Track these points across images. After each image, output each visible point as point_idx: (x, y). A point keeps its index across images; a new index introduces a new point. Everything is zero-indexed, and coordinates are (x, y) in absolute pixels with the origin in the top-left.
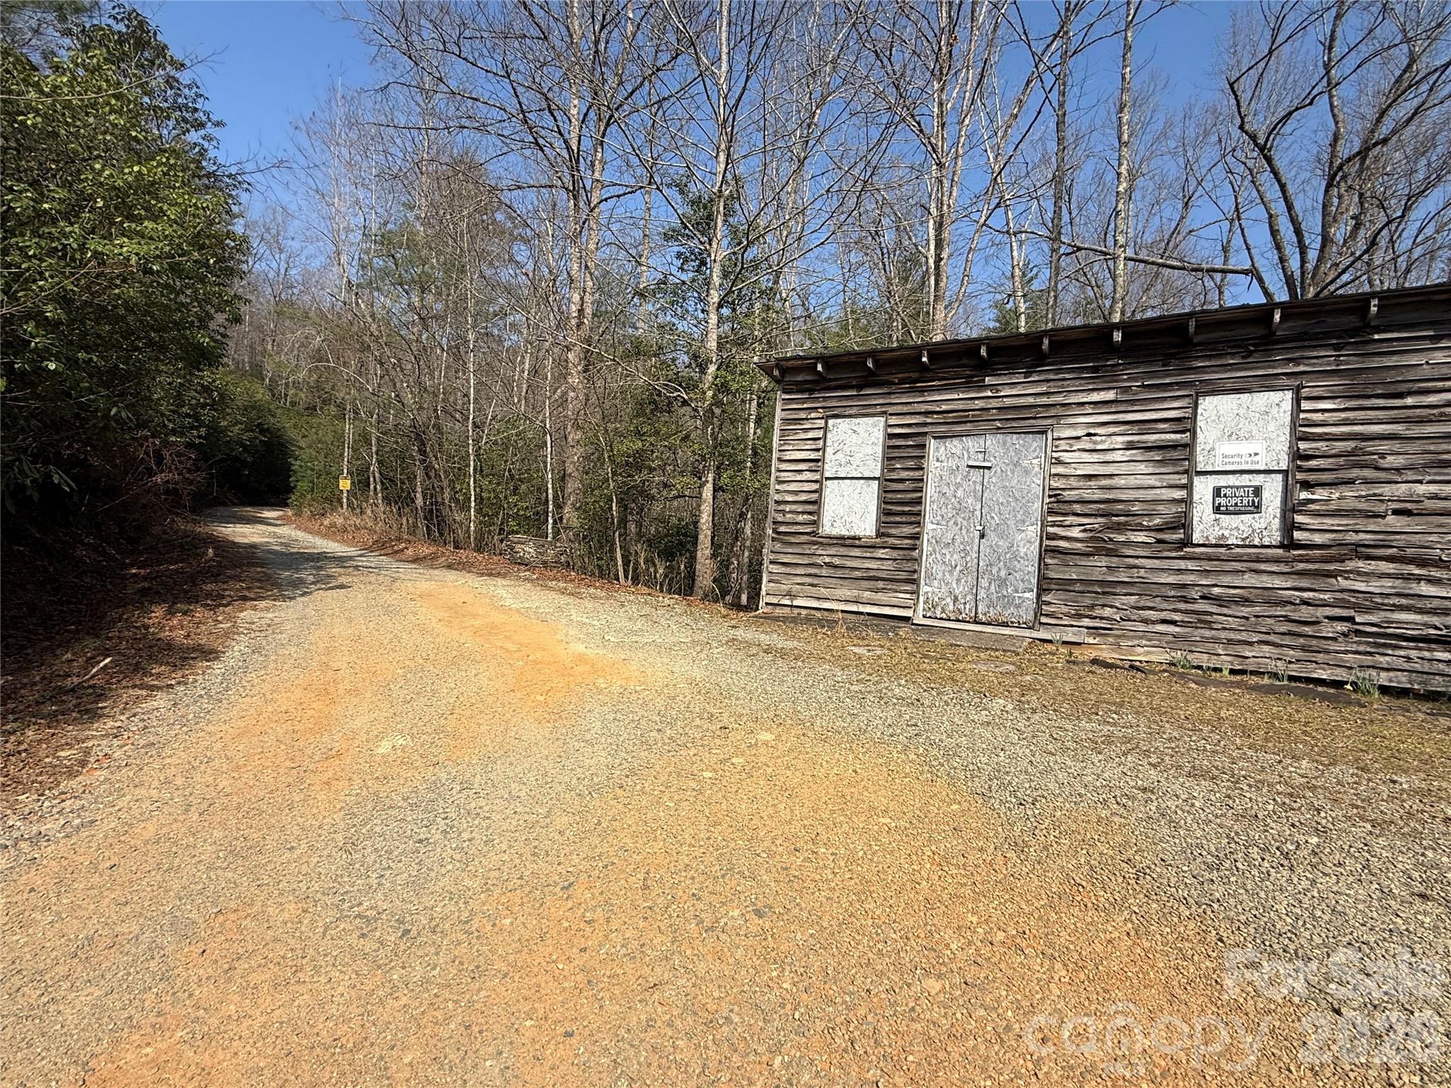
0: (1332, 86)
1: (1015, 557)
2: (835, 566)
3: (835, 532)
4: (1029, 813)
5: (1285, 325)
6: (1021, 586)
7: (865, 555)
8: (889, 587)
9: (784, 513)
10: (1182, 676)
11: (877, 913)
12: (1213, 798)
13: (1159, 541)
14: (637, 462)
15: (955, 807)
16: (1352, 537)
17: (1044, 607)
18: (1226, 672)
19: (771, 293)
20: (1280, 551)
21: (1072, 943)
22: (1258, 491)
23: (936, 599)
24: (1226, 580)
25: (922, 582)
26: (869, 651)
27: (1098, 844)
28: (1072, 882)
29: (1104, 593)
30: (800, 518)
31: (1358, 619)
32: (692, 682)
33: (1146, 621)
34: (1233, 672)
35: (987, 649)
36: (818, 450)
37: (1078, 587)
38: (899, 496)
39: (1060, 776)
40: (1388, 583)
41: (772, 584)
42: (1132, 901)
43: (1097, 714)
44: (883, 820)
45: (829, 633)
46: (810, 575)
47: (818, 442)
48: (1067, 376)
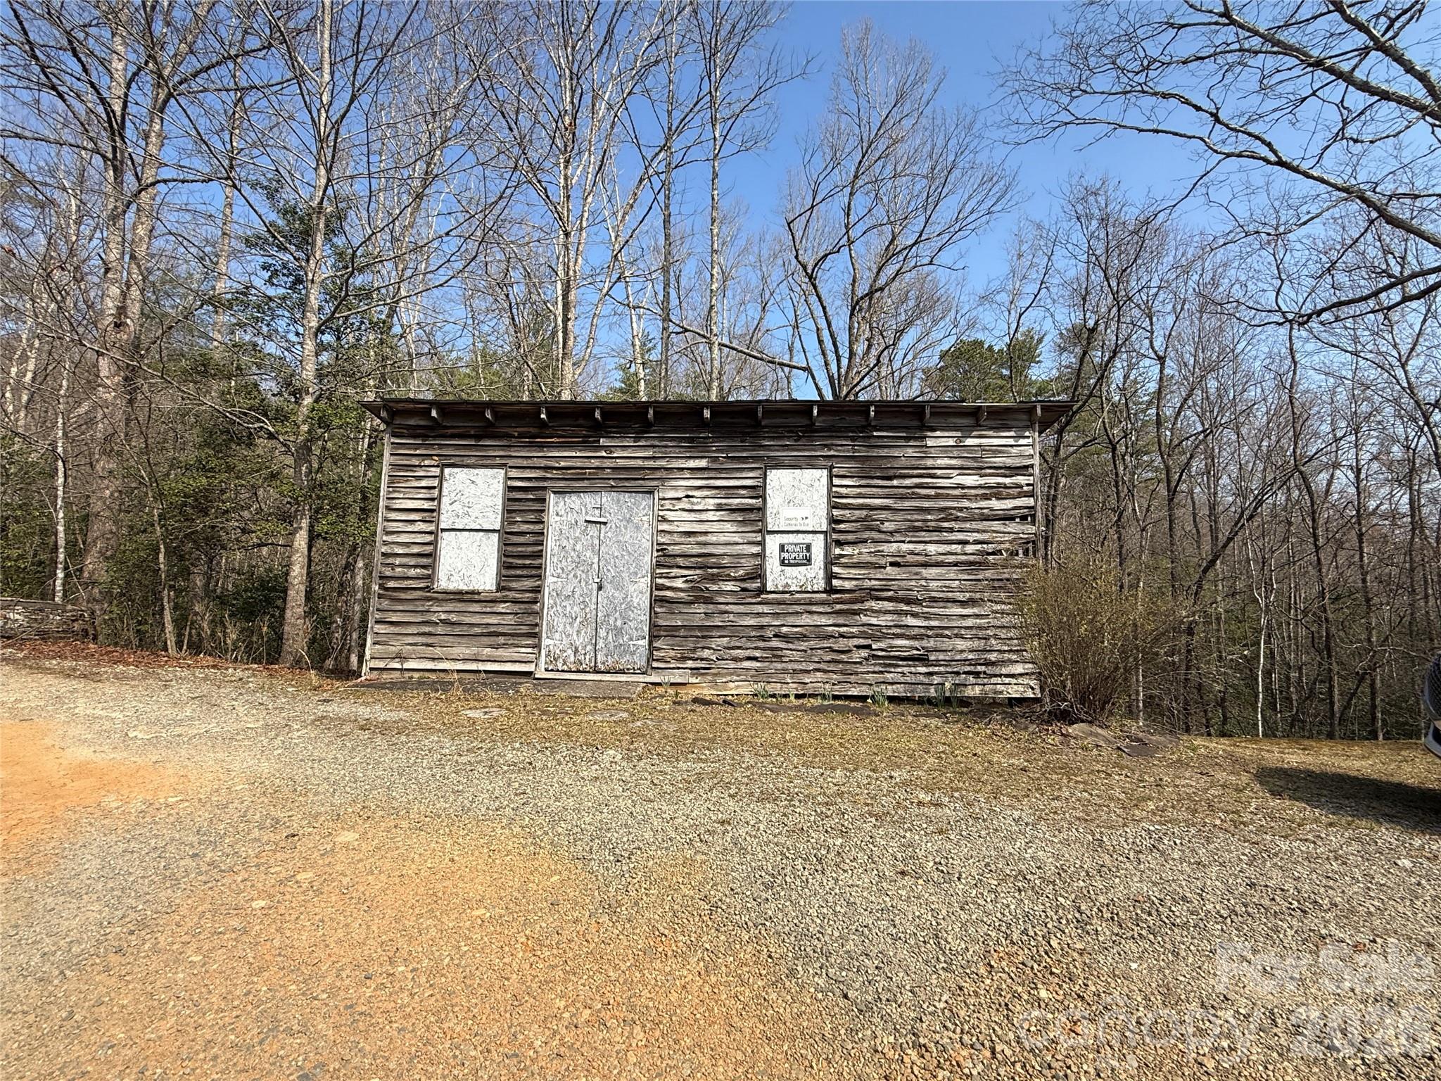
0: (851, 242)
1: (629, 607)
2: (453, 624)
3: (452, 587)
4: (625, 868)
5: (821, 419)
6: (635, 634)
7: (484, 610)
8: (510, 642)
9: (393, 566)
10: (761, 705)
11: (458, 1030)
12: (774, 819)
13: (743, 590)
14: (202, 502)
15: (556, 878)
16: (868, 584)
17: (655, 653)
18: (792, 698)
19: (383, 327)
20: (824, 595)
21: (651, 999)
22: (808, 547)
23: (558, 652)
24: (791, 620)
25: (544, 635)
26: (486, 713)
27: (682, 886)
28: (657, 933)
29: (703, 637)
30: (412, 572)
31: (874, 647)
32: (254, 781)
33: (736, 659)
34: (798, 697)
35: (605, 698)
36: (433, 499)
37: (682, 633)
38: (520, 549)
39: (656, 823)
40: (889, 617)
41: (377, 646)
42: (705, 939)
43: (693, 752)
44: (476, 913)
45: (443, 697)
46: (423, 634)
47: (432, 491)
48: (670, 444)
